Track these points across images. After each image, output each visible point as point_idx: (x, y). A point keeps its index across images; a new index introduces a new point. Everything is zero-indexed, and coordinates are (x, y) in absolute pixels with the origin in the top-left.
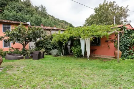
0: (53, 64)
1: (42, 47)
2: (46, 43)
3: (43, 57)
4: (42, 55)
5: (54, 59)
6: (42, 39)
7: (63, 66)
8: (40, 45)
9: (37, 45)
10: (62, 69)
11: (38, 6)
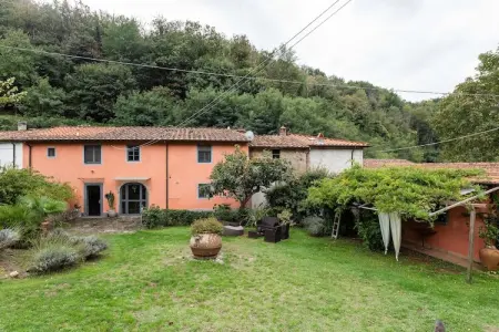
0: (306, 262)
1: (283, 204)
2: (295, 195)
3: (286, 236)
4: (283, 231)
5: (311, 245)
6: (284, 184)
7: (325, 270)
8: (279, 200)
9: (272, 197)
10: (321, 276)
11: (270, 51)
